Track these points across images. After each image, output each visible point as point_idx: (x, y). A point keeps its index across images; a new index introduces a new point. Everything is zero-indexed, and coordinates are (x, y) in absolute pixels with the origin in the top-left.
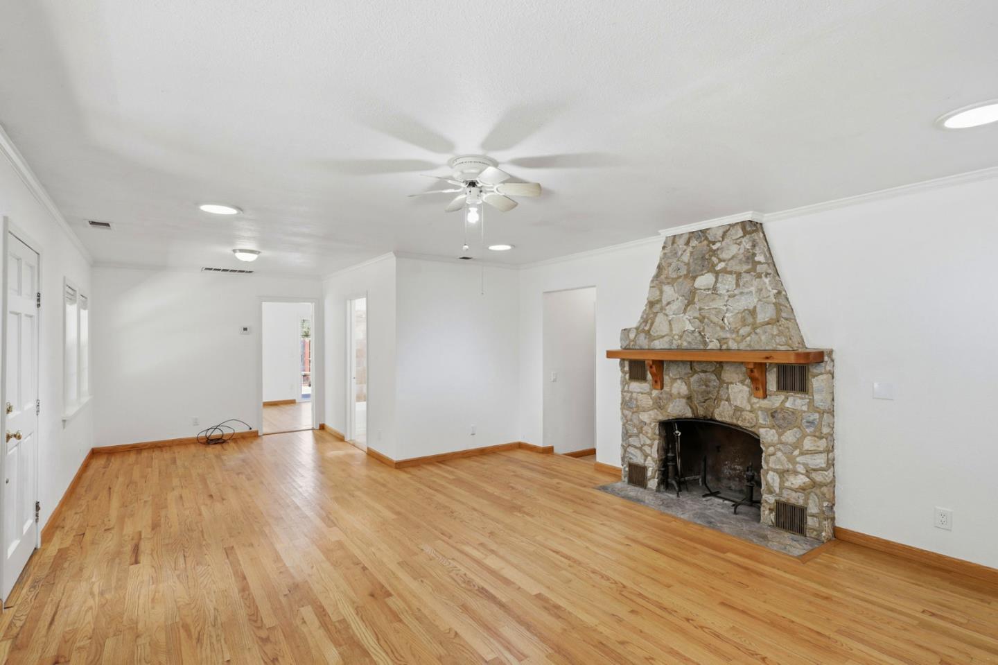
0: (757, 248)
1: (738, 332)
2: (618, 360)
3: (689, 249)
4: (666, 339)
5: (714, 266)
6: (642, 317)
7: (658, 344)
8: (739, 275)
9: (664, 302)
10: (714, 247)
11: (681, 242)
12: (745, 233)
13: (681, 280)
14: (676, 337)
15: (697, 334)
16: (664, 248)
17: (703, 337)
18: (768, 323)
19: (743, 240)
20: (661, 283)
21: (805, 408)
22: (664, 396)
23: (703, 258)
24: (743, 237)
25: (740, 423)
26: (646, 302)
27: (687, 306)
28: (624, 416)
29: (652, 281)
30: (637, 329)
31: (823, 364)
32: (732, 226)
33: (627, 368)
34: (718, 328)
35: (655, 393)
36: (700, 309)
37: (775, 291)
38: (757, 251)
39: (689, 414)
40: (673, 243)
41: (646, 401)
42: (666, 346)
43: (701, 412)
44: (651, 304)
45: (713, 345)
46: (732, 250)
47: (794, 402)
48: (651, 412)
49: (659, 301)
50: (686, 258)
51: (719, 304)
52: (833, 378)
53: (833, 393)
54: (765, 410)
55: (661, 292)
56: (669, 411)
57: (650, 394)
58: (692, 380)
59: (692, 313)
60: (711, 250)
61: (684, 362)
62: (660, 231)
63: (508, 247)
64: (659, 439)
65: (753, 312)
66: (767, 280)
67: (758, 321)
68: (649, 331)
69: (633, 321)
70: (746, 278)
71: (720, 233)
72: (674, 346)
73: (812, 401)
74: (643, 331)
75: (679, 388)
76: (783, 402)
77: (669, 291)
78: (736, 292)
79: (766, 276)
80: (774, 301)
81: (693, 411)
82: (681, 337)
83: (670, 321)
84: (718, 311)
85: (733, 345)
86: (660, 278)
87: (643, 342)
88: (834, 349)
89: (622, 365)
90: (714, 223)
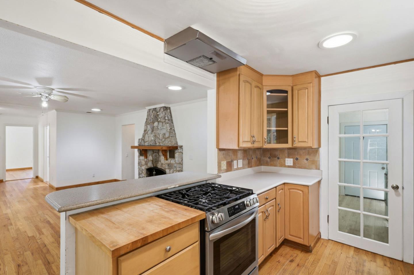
0: (166, 115)
1: (162, 140)
2: (137, 149)
3: (153, 114)
4: (148, 142)
5: (158, 120)
6: (143, 135)
7: (146, 144)
8: (163, 123)
9: (148, 130)
10: (158, 114)
11: (151, 111)
12: (164, 110)
13: (151, 123)
14: (150, 142)
15: (154, 141)
16: (147, 113)
17: (155, 142)
18: (168, 138)
19: (163, 112)
20: (147, 124)
21: (174, 163)
22: (147, 161)
23: (156, 117)
24: (163, 111)
25: (162, 168)
26: (144, 130)
27: (152, 132)
28: (139, 168)
29: (145, 124)
30: (142, 139)
31: (177, 150)
32: (161, 107)
33: (139, 152)
34: (159, 139)
35: (145, 159)
36: (155, 133)
37: (169, 128)
38: (166, 116)
39: (152, 166)
40: (149, 111)
41: (143, 163)
42: (148, 145)
43: (155, 165)
44: (145, 131)
45: (158, 144)
46: (161, 115)
47: (172, 161)
48: (144, 166)
49: (146, 130)
50: (152, 117)
51: (158, 132)
52: (182, 154)
53: (182, 158)
54: (167, 164)
55: (147, 127)
56: (148, 165)
57: (144, 160)
58: (154, 155)
59: (153, 134)
60: (157, 115)
61: (151, 150)
62: (146, 107)
63: (100, 110)
64: (147, 175)
65: (165, 134)
66: (168, 125)
67: (166, 137)
68: (144, 139)
69: (141, 137)
70: (164, 124)
71: (159, 109)
72: (149, 145)
73: (175, 161)
74: (143, 140)
75: (150, 158)
76: (170, 161)
77: (149, 127)
78: (162, 128)
79: (168, 124)
80: (169, 131)
81: (153, 165)
82: (151, 141)
83: (149, 136)
84: (158, 133)
85: (161, 144)
86: (147, 123)
87: (143, 143)
88: (183, 145)
89: (138, 151)
90: (158, 106)
